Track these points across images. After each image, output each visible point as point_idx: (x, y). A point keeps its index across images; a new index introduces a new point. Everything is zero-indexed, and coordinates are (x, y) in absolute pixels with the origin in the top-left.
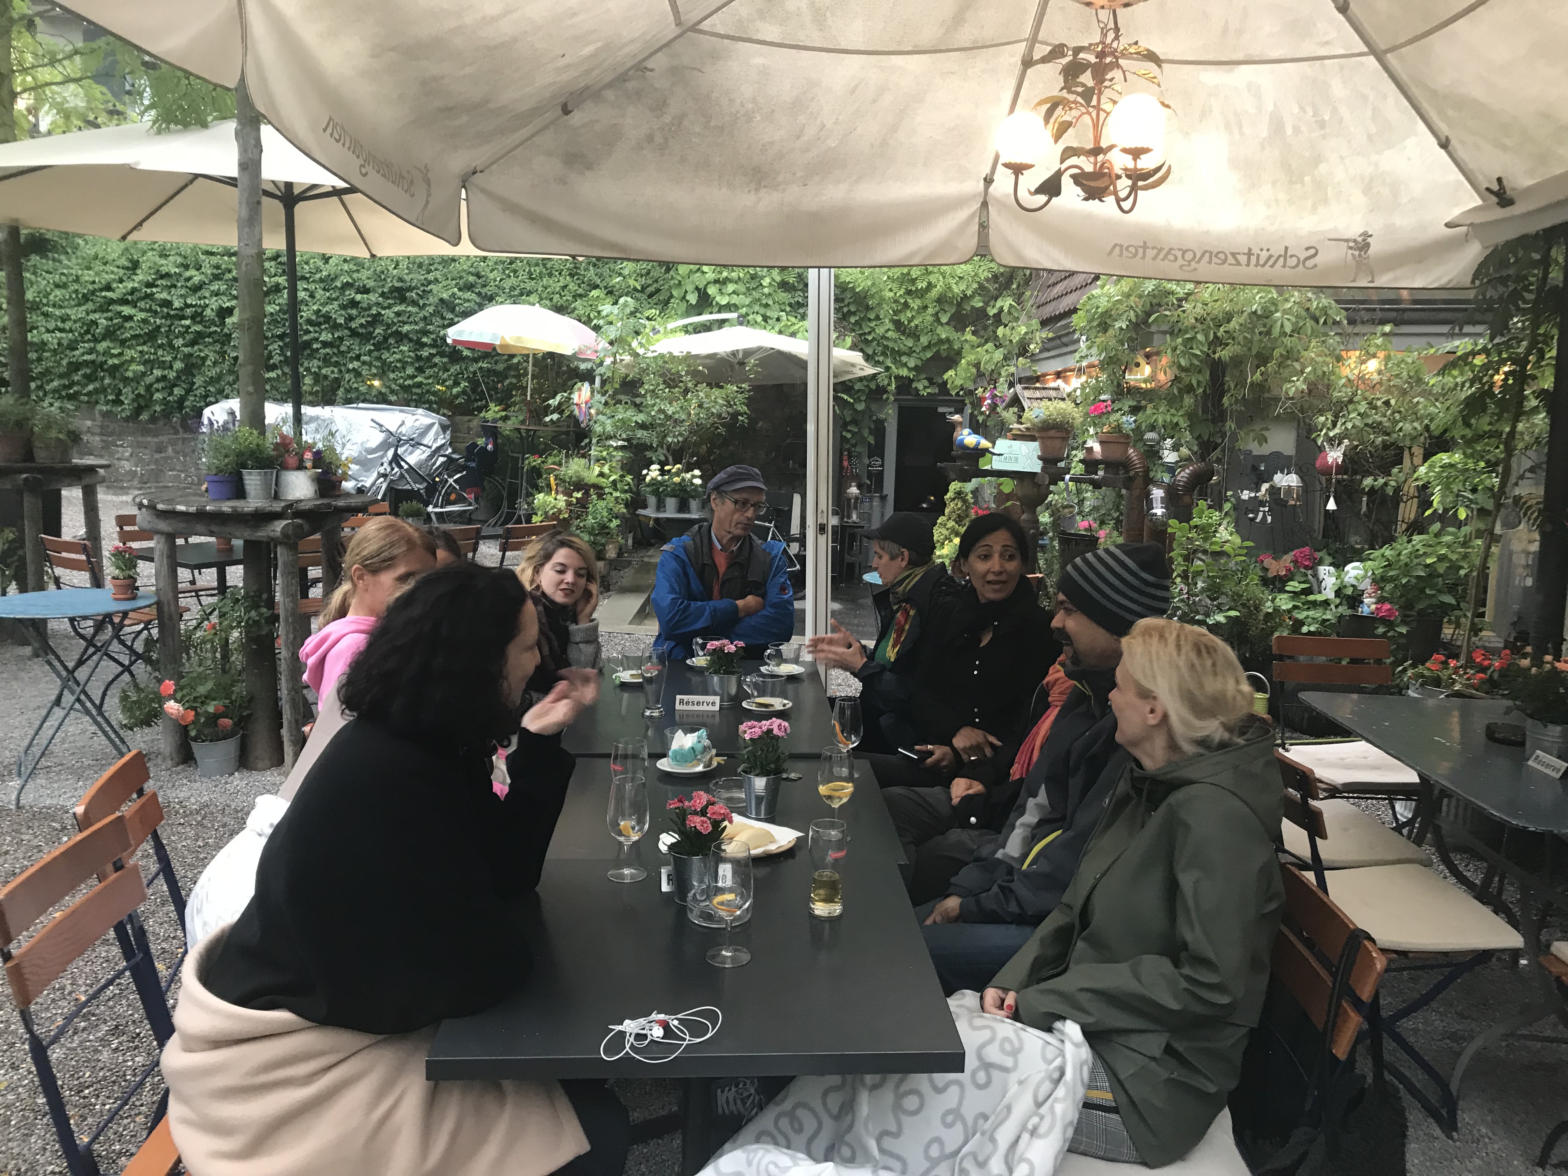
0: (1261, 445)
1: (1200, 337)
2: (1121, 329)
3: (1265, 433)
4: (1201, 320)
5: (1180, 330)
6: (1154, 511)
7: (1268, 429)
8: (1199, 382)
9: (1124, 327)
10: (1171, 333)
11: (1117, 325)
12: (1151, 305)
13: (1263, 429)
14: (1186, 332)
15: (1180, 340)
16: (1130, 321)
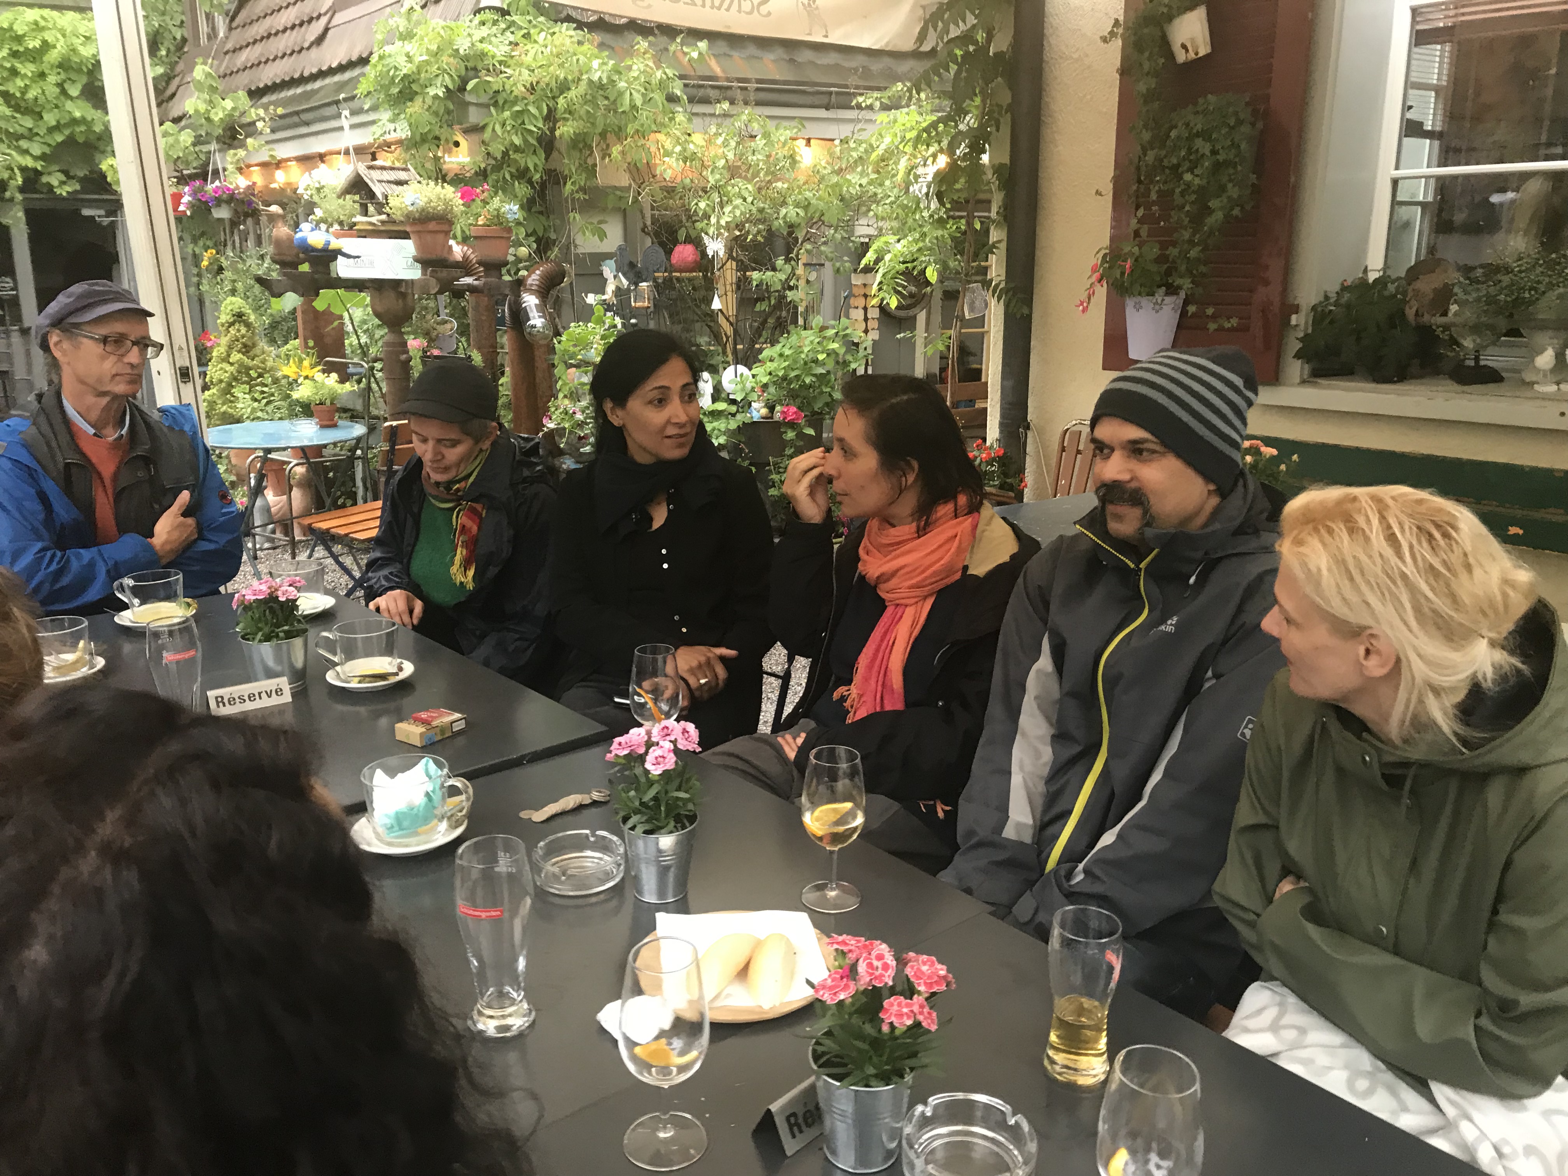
0: (601, 240)
1: (532, 109)
2: (436, 97)
3: (603, 226)
4: (532, 89)
5: (505, 102)
6: (532, 322)
7: (606, 222)
8: (536, 165)
9: (441, 95)
10: (496, 104)
11: (432, 91)
12: (467, 69)
13: (600, 222)
14: (515, 102)
15: (507, 114)
16: (446, 87)
